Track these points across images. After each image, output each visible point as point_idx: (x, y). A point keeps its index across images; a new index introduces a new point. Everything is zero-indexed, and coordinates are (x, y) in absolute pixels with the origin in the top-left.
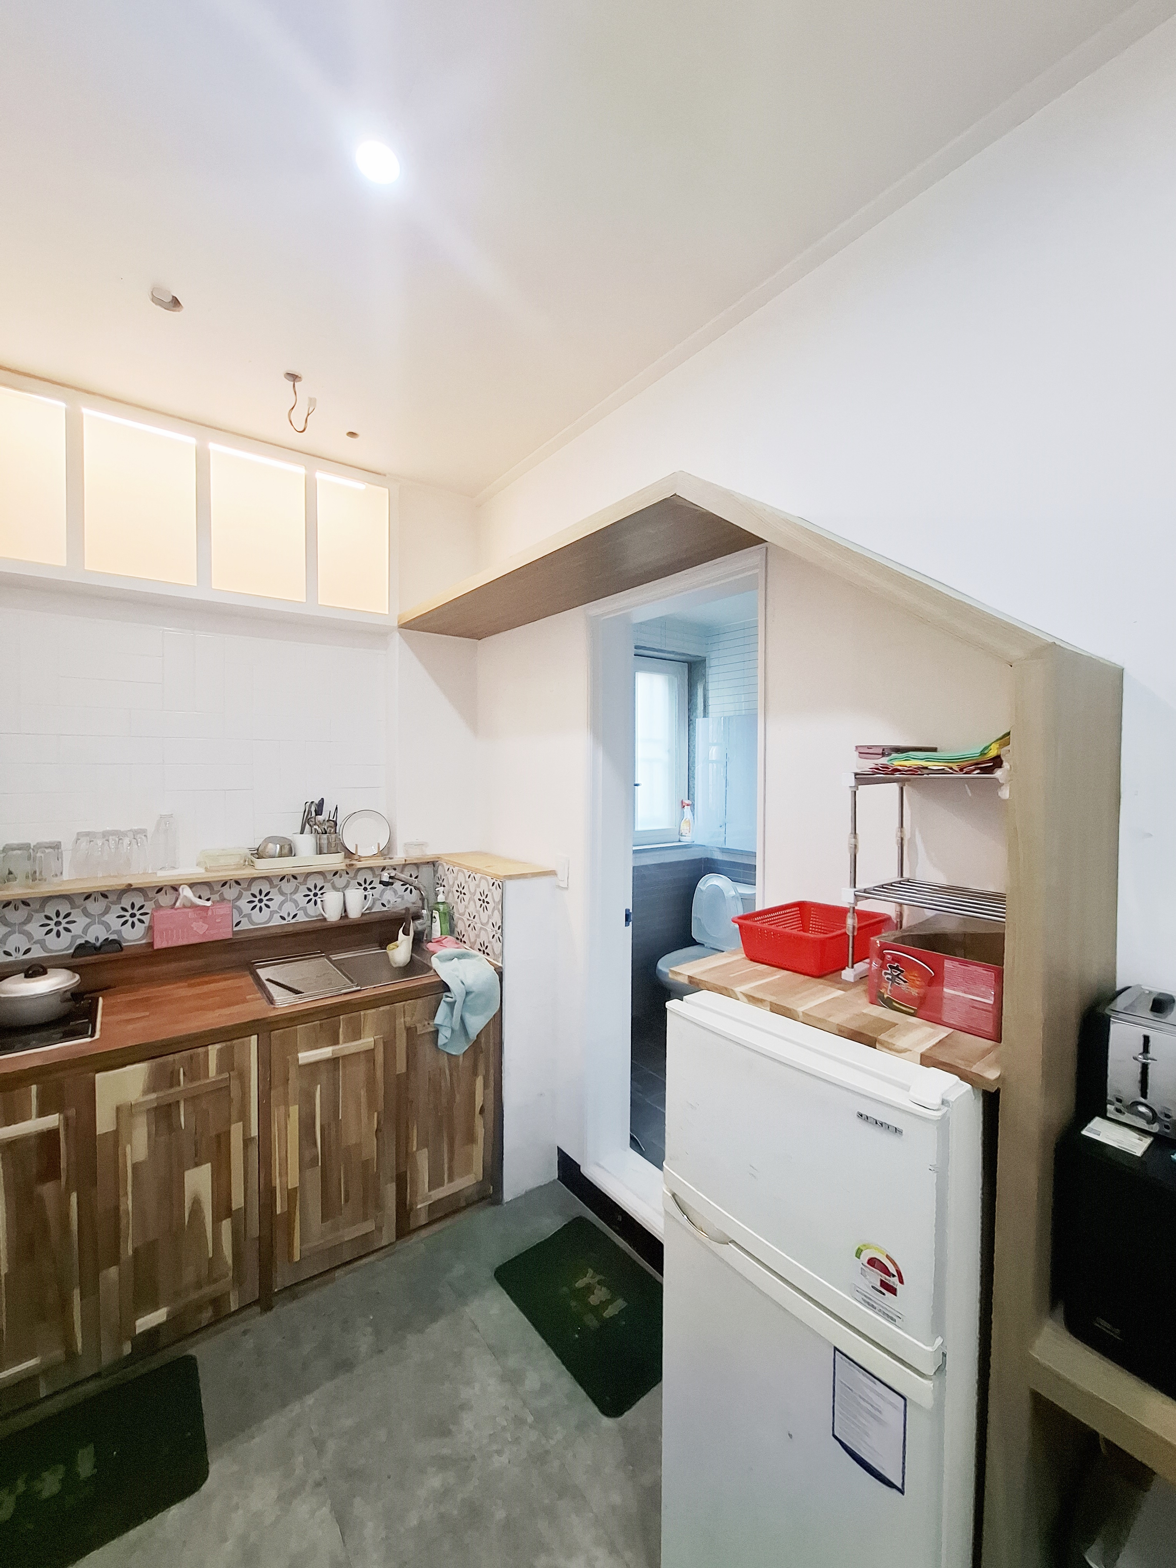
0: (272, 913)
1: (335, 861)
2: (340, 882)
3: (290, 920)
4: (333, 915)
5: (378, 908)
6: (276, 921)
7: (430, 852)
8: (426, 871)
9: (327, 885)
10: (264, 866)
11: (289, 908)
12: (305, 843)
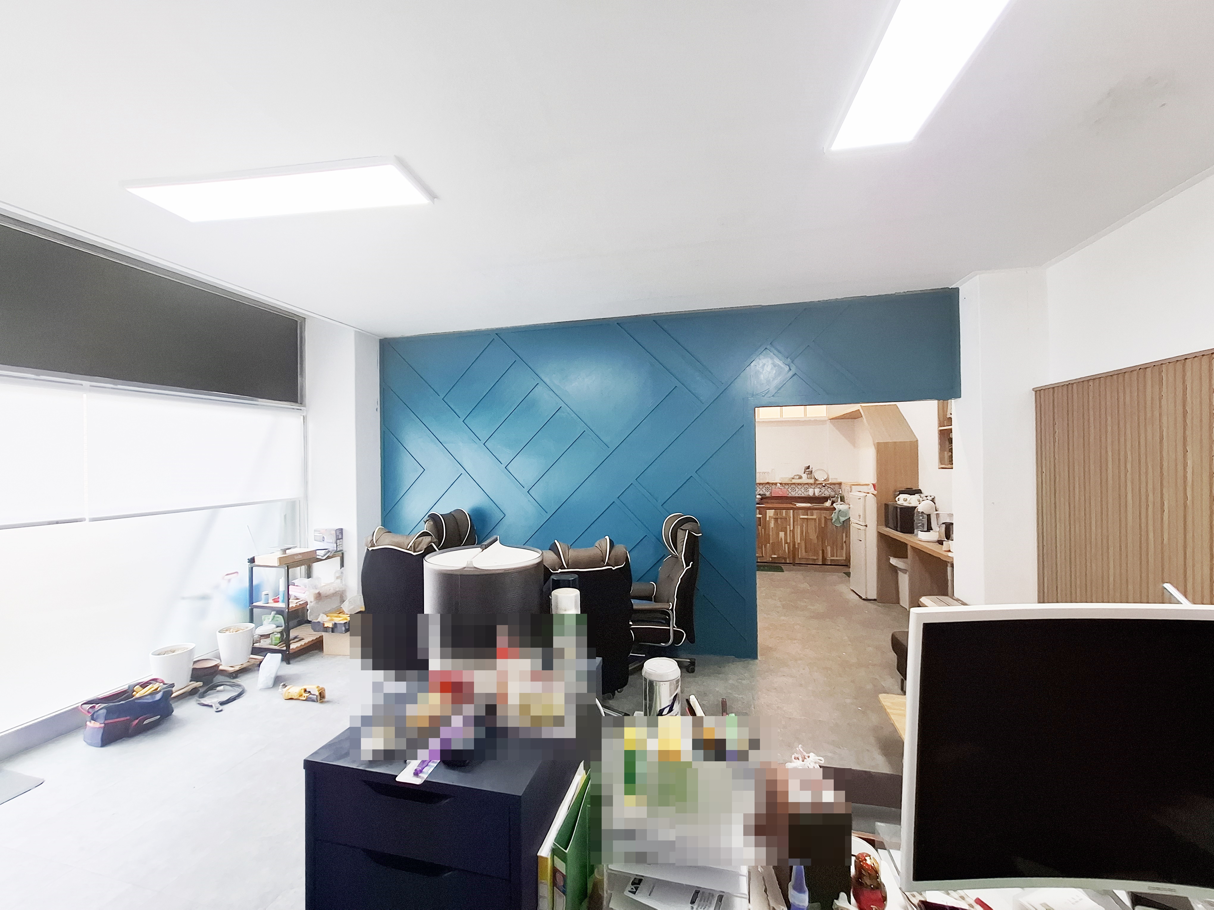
0: (796, 493)
1: (812, 481)
2: (813, 487)
3: (800, 495)
4: (811, 494)
5: (823, 495)
6: (797, 495)
7: (839, 481)
8: (837, 486)
9: (809, 487)
10: (794, 481)
11: (800, 492)
12: (804, 476)
